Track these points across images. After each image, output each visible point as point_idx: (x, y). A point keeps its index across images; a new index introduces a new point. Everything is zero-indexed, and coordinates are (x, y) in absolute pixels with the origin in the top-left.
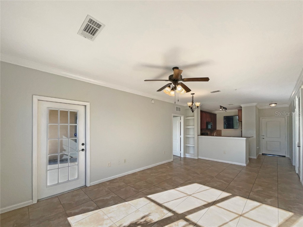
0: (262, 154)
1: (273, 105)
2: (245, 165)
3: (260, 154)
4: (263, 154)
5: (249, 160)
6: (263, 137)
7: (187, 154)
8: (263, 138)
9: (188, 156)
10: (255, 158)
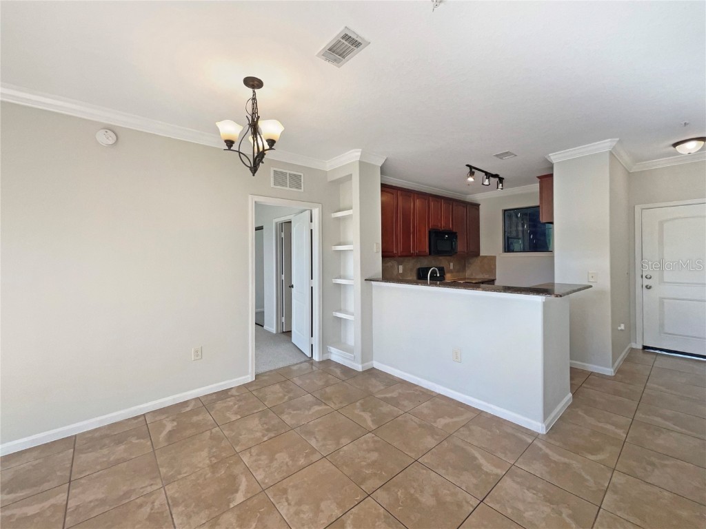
0: (641, 347)
1: (692, 147)
2: (539, 427)
3: (634, 346)
4: (645, 348)
5: (575, 390)
6: (646, 282)
7: (332, 349)
8: (648, 287)
9: (336, 355)
10: (609, 371)
